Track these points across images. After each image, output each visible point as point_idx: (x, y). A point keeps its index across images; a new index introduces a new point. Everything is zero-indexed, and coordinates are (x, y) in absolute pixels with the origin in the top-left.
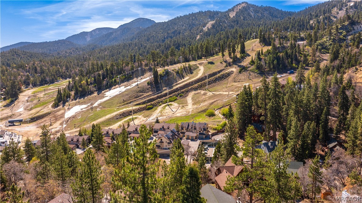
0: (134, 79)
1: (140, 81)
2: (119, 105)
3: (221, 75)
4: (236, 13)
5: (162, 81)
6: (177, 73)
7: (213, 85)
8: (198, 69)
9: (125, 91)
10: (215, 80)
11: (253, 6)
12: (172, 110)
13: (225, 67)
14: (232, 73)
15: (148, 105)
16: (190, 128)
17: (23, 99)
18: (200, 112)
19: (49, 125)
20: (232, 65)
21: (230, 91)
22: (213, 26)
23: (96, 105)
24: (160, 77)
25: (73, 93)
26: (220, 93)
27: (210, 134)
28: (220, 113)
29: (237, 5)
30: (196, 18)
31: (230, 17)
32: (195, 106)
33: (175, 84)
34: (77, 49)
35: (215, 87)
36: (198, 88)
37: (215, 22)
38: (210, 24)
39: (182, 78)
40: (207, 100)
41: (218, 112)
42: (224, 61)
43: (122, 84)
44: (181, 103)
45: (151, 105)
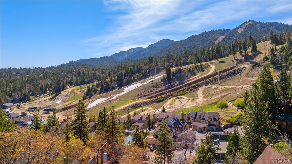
0: (150, 77)
1: (155, 78)
2: (133, 98)
3: (233, 71)
4: (244, 29)
5: (174, 78)
6: (189, 70)
7: (225, 80)
8: (209, 68)
9: (141, 86)
10: (226, 76)
11: (259, 23)
12: (182, 103)
13: (237, 64)
14: (244, 69)
15: (159, 98)
16: (198, 117)
17: (64, 94)
18: (210, 104)
19: (73, 114)
20: (244, 62)
21: (244, 85)
22: (224, 39)
23: (114, 98)
24: (173, 74)
25: (99, 89)
26: (233, 87)
27: (222, 126)
28: (233, 105)
29: (244, 23)
30: (208, 35)
31: (238, 32)
32: (206, 99)
33: (187, 80)
34: (115, 62)
35: (227, 82)
36: (209, 82)
37: (225, 36)
38: (220, 39)
39: (194, 75)
40: (218, 93)
41: (231, 104)
42: (235, 59)
43: (139, 81)
44: (191, 97)
45: (162, 97)
